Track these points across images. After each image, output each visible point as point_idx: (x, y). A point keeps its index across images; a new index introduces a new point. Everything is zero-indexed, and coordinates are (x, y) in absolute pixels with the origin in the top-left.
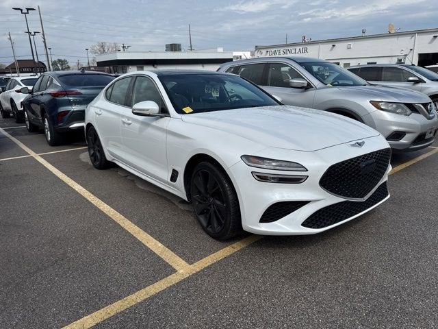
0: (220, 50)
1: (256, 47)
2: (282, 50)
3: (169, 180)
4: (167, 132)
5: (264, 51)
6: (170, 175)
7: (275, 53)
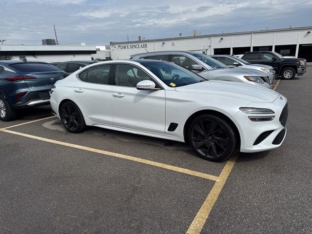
0: (83, 44)
1: (111, 43)
2: (130, 45)
3: (167, 130)
4: (166, 99)
5: (117, 46)
6: (167, 127)
7: (125, 47)
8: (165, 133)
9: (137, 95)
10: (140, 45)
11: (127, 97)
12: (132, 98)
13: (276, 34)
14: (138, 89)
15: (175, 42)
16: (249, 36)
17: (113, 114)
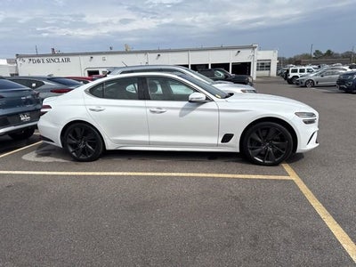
1: (17, 55)
2: (45, 59)
3: (220, 142)
4: (219, 110)
5: (27, 60)
6: (221, 139)
7: (39, 61)
8: (217, 145)
9: (183, 109)
10: (60, 59)
11: (169, 111)
12: (178, 112)
13: (210, 52)
14: (190, 101)
15: (107, 57)
16: (186, 53)
17: (149, 133)
